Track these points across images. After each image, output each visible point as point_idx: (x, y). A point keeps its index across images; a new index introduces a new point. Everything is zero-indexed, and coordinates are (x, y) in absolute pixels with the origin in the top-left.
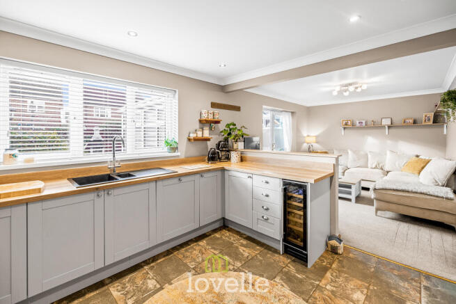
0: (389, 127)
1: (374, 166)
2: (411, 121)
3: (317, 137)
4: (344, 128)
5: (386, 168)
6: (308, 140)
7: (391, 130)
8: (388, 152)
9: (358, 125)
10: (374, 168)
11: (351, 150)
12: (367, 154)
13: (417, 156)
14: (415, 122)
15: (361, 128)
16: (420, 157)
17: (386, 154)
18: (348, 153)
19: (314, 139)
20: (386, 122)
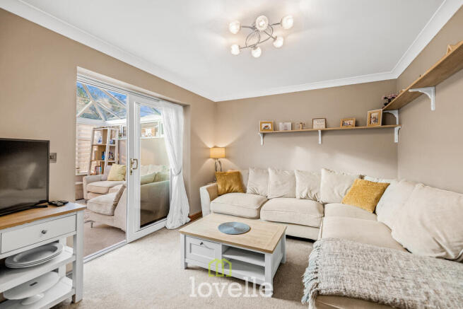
0: (323, 132)
1: (304, 195)
2: (352, 122)
3: (226, 148)
4: (264, 135)
5: (322, 199)
6: (214, 153)
7: (326, 137)
8: (323, 171)
9: (281, 129)
10: (305, 199)
11: (273, 169)
12: (294, 176)
13: (362, 177)
14: (357, 124)
15: (285, 134)
16: (366, 178)
17: (320, 175)
18: (268, 173)
19: (222, 152)
20: (319, 125)
